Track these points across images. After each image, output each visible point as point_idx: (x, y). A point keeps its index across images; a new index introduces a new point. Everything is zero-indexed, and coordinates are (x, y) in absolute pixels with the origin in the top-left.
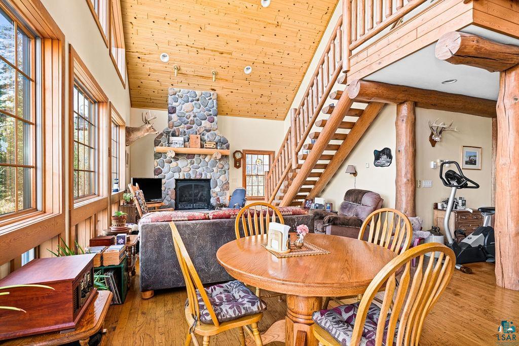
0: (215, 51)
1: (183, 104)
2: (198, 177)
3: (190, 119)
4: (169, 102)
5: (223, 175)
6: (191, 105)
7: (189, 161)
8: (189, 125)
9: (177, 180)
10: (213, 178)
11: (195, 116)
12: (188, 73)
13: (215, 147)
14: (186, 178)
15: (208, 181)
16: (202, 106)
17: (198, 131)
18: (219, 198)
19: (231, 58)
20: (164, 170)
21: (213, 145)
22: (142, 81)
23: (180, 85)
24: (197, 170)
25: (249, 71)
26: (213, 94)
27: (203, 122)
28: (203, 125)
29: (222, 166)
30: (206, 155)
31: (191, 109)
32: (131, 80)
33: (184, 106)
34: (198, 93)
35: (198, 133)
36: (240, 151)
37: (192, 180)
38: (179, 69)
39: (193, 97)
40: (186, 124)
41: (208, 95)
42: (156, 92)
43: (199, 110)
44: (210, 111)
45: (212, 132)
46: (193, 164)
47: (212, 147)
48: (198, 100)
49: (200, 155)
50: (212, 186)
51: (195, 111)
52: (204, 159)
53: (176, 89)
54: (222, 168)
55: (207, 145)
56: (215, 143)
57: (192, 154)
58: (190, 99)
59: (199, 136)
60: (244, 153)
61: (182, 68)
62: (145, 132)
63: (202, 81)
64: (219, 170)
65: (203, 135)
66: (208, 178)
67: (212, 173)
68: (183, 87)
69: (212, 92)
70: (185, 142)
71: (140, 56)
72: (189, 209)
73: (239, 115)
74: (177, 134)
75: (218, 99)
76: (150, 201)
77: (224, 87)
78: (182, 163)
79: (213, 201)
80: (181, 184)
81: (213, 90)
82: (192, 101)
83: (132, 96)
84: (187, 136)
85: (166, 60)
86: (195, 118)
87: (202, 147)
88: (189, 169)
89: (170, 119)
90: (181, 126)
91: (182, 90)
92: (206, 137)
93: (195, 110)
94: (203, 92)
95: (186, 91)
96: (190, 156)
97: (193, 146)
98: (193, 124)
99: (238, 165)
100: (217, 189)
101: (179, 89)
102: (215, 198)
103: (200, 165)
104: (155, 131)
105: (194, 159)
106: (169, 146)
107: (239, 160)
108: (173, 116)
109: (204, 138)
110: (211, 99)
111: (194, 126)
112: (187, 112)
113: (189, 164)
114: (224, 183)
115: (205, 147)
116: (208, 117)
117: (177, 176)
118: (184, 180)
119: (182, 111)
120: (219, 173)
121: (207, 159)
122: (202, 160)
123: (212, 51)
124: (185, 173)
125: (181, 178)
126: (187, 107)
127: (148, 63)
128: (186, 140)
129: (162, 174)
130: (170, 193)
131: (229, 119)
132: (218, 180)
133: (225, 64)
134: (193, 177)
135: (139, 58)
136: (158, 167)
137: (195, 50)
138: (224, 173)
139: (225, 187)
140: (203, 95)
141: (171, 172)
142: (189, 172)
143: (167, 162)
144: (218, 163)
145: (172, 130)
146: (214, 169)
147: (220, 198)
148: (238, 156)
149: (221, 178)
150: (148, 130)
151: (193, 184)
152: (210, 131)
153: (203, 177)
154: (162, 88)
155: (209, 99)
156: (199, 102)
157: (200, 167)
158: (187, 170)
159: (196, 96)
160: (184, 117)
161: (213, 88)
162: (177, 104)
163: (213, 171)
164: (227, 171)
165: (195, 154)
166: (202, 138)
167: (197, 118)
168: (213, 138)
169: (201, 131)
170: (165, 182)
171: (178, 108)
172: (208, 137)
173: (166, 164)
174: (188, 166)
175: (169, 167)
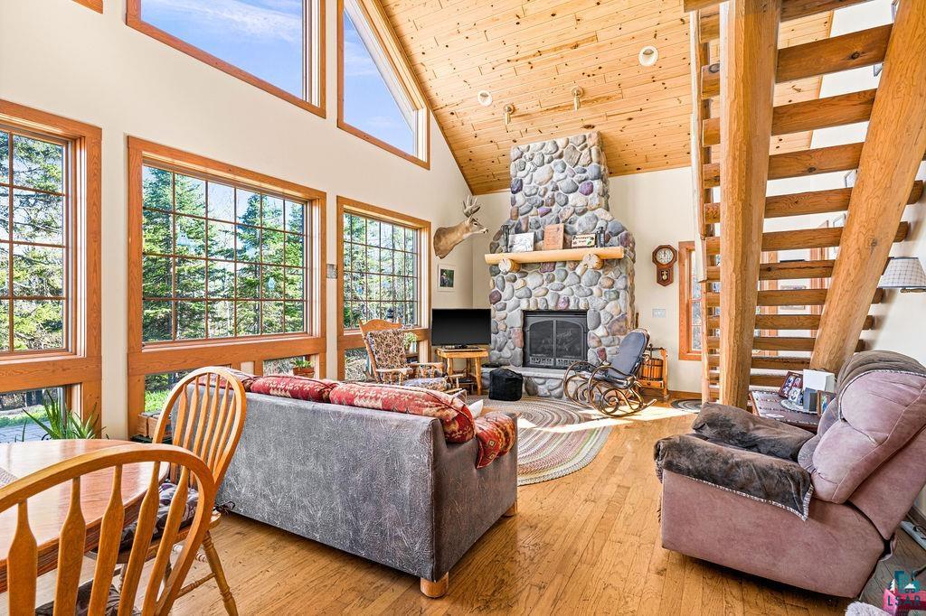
0: (561, 48)
1: (534, 170)
2: (562, 306)
3: (546, 197)
4: (512, 173)
5: (613, 303)
6: (548, 169)
7: (545, 275)
8: (544, 208)
9: (526, 313)
10: (591, 309)
11: (556, 189)
12: (531, 110)
13: (593, 243)
14: (540, 307)
15: (583, 313)
16: (568, 166)
17: (562, 216)
18: (604, 350)
19: (599, 47)
20: (506, 294)
21: (588, 240)
22: (471, 149)
23: (526, 137)
24: (560, 293)
25: (652, 60)
26: (590, 136)
27: (571, 196)
28: (570, 203)
29: (610, 283)
30: (577, 262)
31: (547, 177)
32: (457, 153)
33: (535, 175)
34: (561, 142)
35: (561, 221)
36: (669, 247)
37: (548, 312)
38: (512, 110)
39: (550, 153)
40: (538, 207)
41: (581, 140)
42: (496, 161)
43: (562, 176)
44: (585, 171)
45: (589, 214)
46: (552, 280)
47: (585, 244)
48: (561, 156)
49: (565, 263)
50: (590, 324)
51: (555, 179)
52: (574, 269)
53: (523, 147)
54: (611, 287)
55: (578, 241)
56: (594, 236)
57: (550, 262)
58: (547, 158)
59: (561, 226)
60: (684, 250)
61: (517, 106)
62: (463, 233)
63: (560, 117)
64: (604, 290)
65: (570, 223)
66: (582, 307)
67: (588, 298)
68: (533, 140)
69: (587, 133)
70: (536, 241)
71: (452, 110)
72: (547, 367)
74: (524, 228)
75: (603, 142)
77: (609, 113)
78: (533, 280)
79: (592, 357)
80: (532, 320)
81: (588, 127)
82: (549, 162)
83: (468, 178)
84: (542, 228)
85: (488, 101)
86: (556, 193)
87: (566, 245)
88: (544, 292)
89: (513, 202)
90: (532, 212)
91: (532, 146)
92: (576, 227)
93: (556, 176)
94: (570, 138)
95: (539, 145)
96: (547, 266)
97: (550, 247)
98: (552, 205)
99: (665, 277)
100: (601, 331)
101: (526, 146)
102: (596, 350)
103: (565, 283)
104: (481, 228)
105: (554, 273)
106: (508, 252)
107: (670, 265)
108: (519, 197)
109: (572, 229)
110: (586, 146)
111: (554, 208)
112: (540, 184)
113: (546, 283)
114: (616, 317)
115: (573, 245)
116: (580, 186)
117: (524, 305)
118: (538, 312)
119: (533, 184)
120: (603, 298)
121: (579, 271)
122: (570, 272)
123: (555, 49)
124: (538, 299)
125: (532, 308)
126: (542, 173)
127: (467, 118)
128: (540, 237)
129: (502, 301)
130: (513, 336)
131: (643, 178)
132: (602, 313)
133: (591, 65)
134: (551, 306)
135: (452, 114)
136: (496, 289)
137: (523, 63)
138: (614, 296)
139: (616, 327)
140: (570, 144)
141: (515, 298)
142: (546, 297)
143: (508, 281)
144: (603, 276)
145: (517, 222)
146: (595, 289)
147: (608, 349)
148: (665, 258)
149: (608, 308)
150: (467, 229)
151: (554, 320)
152: (584, 212)
153: (572, 307)
154: (502, 151)
155: (582, 149)
156: (564, 159)
157: (564, 287)
158: (541, 294)
159: (557, 149)
160: (535, 194)
161: (587, 123)
162: (524, 173)
163: (592, 294)
164: (622, 293)
165: (555, 262)
166: (568, 229)
167: (560, 191)
168: (591, 226)
169: (567, 212)
170: (504, 315)
171: (526, 181)
172: (580, 225)
173: (507, 284)
174: (544, 286)
175: (511, 288)
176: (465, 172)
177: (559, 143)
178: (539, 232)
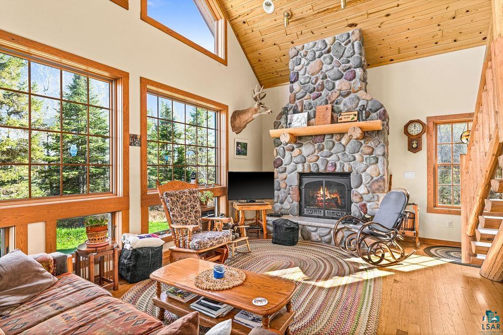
1: (308, 64)
2: (330, 169)
3: (317, 84)
4: (290, 67)
5: (373, 167)
6: (319, 62)
7: (316, 145)
8: (316, 93)
9: (301, 175)
10: (354, 172)
11: (325, 77)
12: (305, 14)
13: (356, 118)
14: (312, 170)
15: (347, 175)
16: (335, 59)
17: (330, 98)
18: (365, 205)
20: (286, 161)
21: (352, 116)
22: (259, 52)
23: (301, 38)
24: (328, 159)
26: (353, 33)
27: (337, 83)
28: (337, 88)
29: (370, 150)
30: (342, 134)
31: (318, 68)
32: (250, 55)
33: (308, 68)
34: (329, 40)
35: (329, 102)
36: (419, 121)
37: (319, 174)
38: (290, 16)
39: (321, 50)
40: (311, 92)
41: (345, 37)
42: (279, 60)
43: (330, 67)
44: (349, 62)
45: (352, 95)
46: (322, 149)
47: (349, 120)
48: (329, 51)
49: (332, 135)
50: (353, 184)
51: (324, 70)
52: (340, 140)
53: (299, 47)
54: (371, 153)
55: (343, 118)
56: (356, 113)
57: (320, 135)
58: (318, 53)
59: (329, 106)
60: (436, 122)
61: (294, 12)
62: (253, 114)
63: (329, 18)
64: (365, 156)
65: (337, 103)
66: (346, 170)
67: (352, 163)
68: (307, 41)
69: (350, 31)
70: (309, 118)
71: (244, 19)
72: (318, 217)
73: (417, 55)
74: (300, 109)
75: (364, 38)
77: (370, 12)
78: (307, 149)
79: (355, 210)
80: (306, 180)
81: (351, 25)
82: (319, 57)
83: (258, 75)
84: (314, 109)
85: (271, 10)
86: (325, 81)
87: (333, 121)
88: (315, 158)
89: (292, 90)
90: (306, 97)
91: (306, 45)
92: (341, 106)
93: (325, 67)
94: (336, 36)
95: (311, 44)
96: (316, 137)
97: (321, 122)
98: (322, 90)
99: (415, 146)
100: (362, 190)
101: (302, 46)
102: (358, 205)
103: (332, 151)
104: (267, 110)
105: (324, 143)
106: (290, 127)
107: (419, 137)
108: (296, 86)
109: (338, 108)
110: (349, 41)
111: (323, 93)
112: (312, 74)
113: (317, 151)
114: (375, 178)
115: (339, 121)
116: (344, 73)
117: (300, 169)
118: (311, 174)
119: (307, 75)
120: (365, 163)
121: (343, 141)
122: (336, 142)
124: (311, 164)
125: (307, 171)
126: (314, 65)
127: (256, 25)
128: (312, 116)
129: (283, 166)
130: (291, 192)
132: (363, 175)
134: (322, 169)
135: (244, 22)
136: (279, 156)
138: (373, 161)
139: (376, 186)
140: (337, 41)
141: (293, 163)
142: (317, 162)
143: (288, 150)
144: (364, 145)
145: (294, 105)
146: (357, 156)
147: (368, 205)
148: (415, 130)
149: (368, 171)
150: (256, 111)
151: (324, 180)
152: (348, 94)
153: (338, 170)
154: (283, 52)
155: (346, 44)
156: (331, 54)
157: (332, 154)
158: (313, 160)
159: (326, 47)
160: (308, 82)
161: (350, 22)
162: (300, 67)
163: (355, 159)
164: (380, 158)
165: (324, 135)
166: (335, 108)
167: (328, 79)
168: (354, 106)
169: (334, 96)
170: (285, 176)
171: (301, 73)
172: (345, 105)
173: (287, 153)
174: (316, 154)
175: (290, 156)
176: (256, 71)
177: (327, 42)
178: (311, 112)
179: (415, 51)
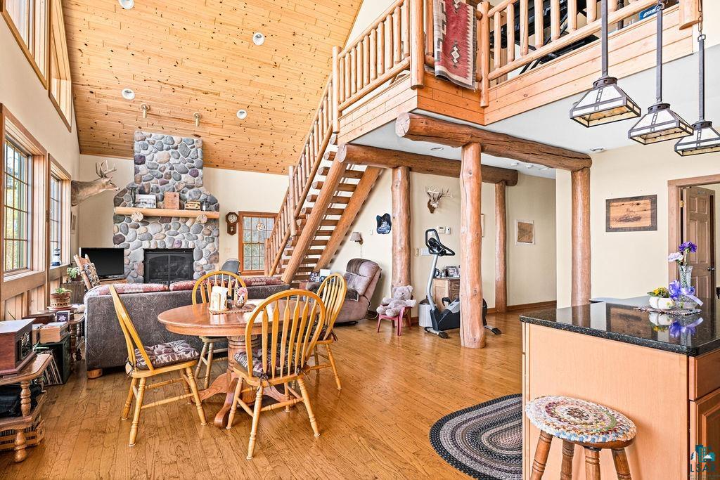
0: (197, 90)
1: (155, 152)
2: (176, 246)
3: (164, 172)
4: (136, 149)
5: (211, 244)
6: (167, 154)
7: (164, 225)
8: (163, 179)
9: (146, 251)
10: (197, 248)
11: (172, 169)
12: (161, 114)
13: (199, 208)
14: (159, 247)
15: (191, 251)
16: (181, 156)
17: (177, 187)
18: (204, 273)
19: (218, 99)
20: (128, 237)
21: (197, 205)
22: (97, 121)
23: (151, 128)
24: (174, 237)
25: (243, 116)
26: (197, 142)
27: (183, 176)
28: (183, 180)
29: (209, 232)
30: (187, 218)
31: (166, 160)
32: (80, 120)
33: (156, 155)
34: (177, 139)
35: (176, 190)
36: (234, 214)
37: (165, 250)
38: (148, 109)
39: (169, 144)
40: (159, 178)
41: (191, 142)
42: (117, 135)
43: (177, 161)
44: (193, 162)
45: (195, 189)
46: (169, 229)
47: (195, 208)
48: (176, 148)
49: (178, 218)
50: (195, 257)
51: (171, 162)
52: (185, 223)
53: (146, 134)
54: (209, 235)
55: (189, 205)
56: (199, 203)
57: (168, 217)
58: (166, 146)
59: (178, 194)
60: (241, 216)
61: (152, 107)
62: (100, 189)
63: (181, 125)
64: (205, 237)
65: (183, 193)
66: (190, 247)
67: (195, 241)
68: (155, 131)
69: (195, 139)
70: (157, 200)
71: (93, 90)
73: (233, 168)
74: (147, 191)
75: (204, 147)
76: (107, 278)
77: (211, 133)
78: (152, 228)
79: (197, 277)
80: (151, 256)
81: (197, 136)
82: (167, 150)
83: (82, 139)
84: (161, 193)
85: (131, 96)
86: (172, 171)
87: (181, 207)
88: (163, 236)
89: (137, 171)
90: (153, 181)
91: (153, 135)
92: (187, 196)
93: (172, 160)
94: (183, 138)
95: (160, 136)
96: (165, 219)
97: (170, 207)
98: (169, 179)
99: (232, 230)
100: (203, 261)
101: (149, 134)
102: (199, 273)
103: (178, 231)
104: (115, 187)
105: (171, 224)
106: (135, 207)
107: (234, 225)
108: (141, 167)
109: (184, 197)
110: (194, 147)
111: (170, 181)
112: (160, 163)
113: (164, 230)
114: (212, 253)
115: (185, 207)
116: (190, 170)
117: (146, 245)
118: (157, 250)
119: (154, 161)
120: (205, 241)
121: (188, 224)
122: (182, 224)
123: (193, 89)
124: (158, 241)
125: (153, 247)
126: (161, 156)
127: (106, 100)
128: (160, 199)
129: (125, 242)
130: (136, 267)
132: (204, 250)
133: (211, 105)
134: (168, 246)
135: (92, 92)
136: (120, 233)
137: (171, 87)
138: (211, 240)
139: (213, 258)
140: (183, 142)
141: (137, 240)
142: (164, 240)
143: (132, 227)
144: (204, 228)
145: (140, 185)
146: (199, 235)
147: (207, 272)
148: (233, 219)
149: (207, 247)
150: (104, 186)
151: (169, 255)
152: (192, 187)
153: (183, 246)
154: (125, 130)
155: (192, 148)
156: (178, 150)
157: (178, 234)
158: (160, 238)
159: (174, 143)
160: (156, 169)
161: (196, 133)
162: (147, 152)
163: (197, 238)
164: (216, 238)
165: (171, 217)
166: (181, 196)
167: (175, 171)
168: (197, 197)
169: (181, 187)
170: (129, 252)
171: (148, 158)
172: (190, 195)
173: (130, 230)
174: (162, 232)
175: (134, 233)
177: (174, 139)
178: (159, 195)
179: (233, 166)
